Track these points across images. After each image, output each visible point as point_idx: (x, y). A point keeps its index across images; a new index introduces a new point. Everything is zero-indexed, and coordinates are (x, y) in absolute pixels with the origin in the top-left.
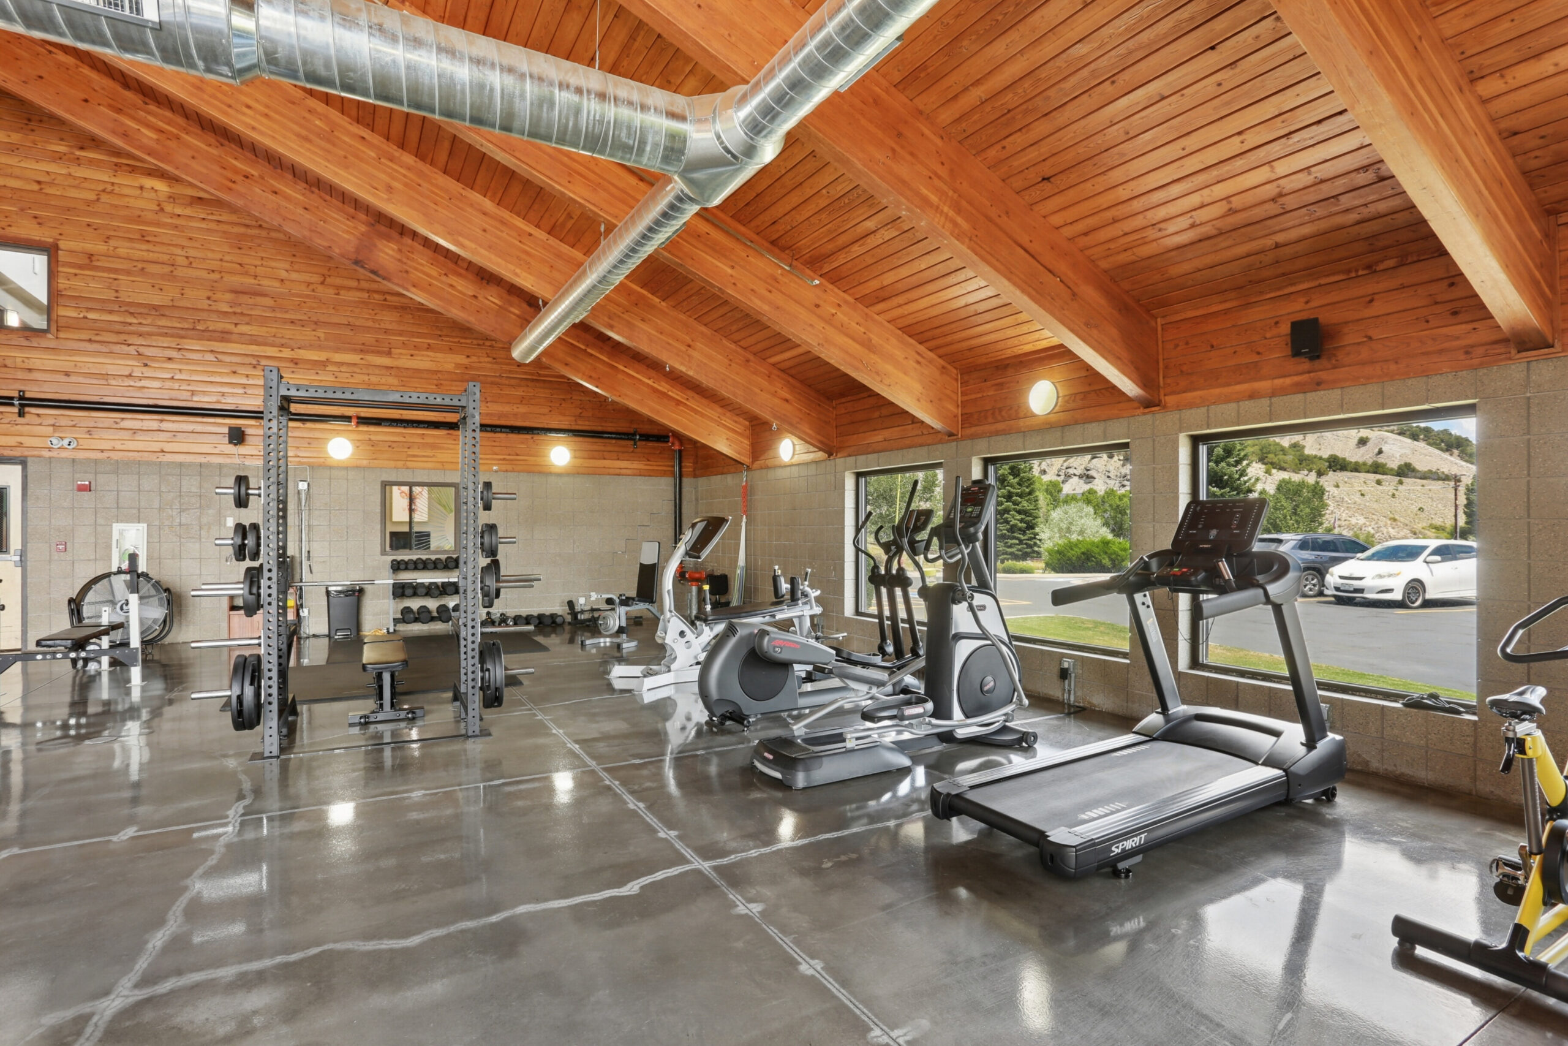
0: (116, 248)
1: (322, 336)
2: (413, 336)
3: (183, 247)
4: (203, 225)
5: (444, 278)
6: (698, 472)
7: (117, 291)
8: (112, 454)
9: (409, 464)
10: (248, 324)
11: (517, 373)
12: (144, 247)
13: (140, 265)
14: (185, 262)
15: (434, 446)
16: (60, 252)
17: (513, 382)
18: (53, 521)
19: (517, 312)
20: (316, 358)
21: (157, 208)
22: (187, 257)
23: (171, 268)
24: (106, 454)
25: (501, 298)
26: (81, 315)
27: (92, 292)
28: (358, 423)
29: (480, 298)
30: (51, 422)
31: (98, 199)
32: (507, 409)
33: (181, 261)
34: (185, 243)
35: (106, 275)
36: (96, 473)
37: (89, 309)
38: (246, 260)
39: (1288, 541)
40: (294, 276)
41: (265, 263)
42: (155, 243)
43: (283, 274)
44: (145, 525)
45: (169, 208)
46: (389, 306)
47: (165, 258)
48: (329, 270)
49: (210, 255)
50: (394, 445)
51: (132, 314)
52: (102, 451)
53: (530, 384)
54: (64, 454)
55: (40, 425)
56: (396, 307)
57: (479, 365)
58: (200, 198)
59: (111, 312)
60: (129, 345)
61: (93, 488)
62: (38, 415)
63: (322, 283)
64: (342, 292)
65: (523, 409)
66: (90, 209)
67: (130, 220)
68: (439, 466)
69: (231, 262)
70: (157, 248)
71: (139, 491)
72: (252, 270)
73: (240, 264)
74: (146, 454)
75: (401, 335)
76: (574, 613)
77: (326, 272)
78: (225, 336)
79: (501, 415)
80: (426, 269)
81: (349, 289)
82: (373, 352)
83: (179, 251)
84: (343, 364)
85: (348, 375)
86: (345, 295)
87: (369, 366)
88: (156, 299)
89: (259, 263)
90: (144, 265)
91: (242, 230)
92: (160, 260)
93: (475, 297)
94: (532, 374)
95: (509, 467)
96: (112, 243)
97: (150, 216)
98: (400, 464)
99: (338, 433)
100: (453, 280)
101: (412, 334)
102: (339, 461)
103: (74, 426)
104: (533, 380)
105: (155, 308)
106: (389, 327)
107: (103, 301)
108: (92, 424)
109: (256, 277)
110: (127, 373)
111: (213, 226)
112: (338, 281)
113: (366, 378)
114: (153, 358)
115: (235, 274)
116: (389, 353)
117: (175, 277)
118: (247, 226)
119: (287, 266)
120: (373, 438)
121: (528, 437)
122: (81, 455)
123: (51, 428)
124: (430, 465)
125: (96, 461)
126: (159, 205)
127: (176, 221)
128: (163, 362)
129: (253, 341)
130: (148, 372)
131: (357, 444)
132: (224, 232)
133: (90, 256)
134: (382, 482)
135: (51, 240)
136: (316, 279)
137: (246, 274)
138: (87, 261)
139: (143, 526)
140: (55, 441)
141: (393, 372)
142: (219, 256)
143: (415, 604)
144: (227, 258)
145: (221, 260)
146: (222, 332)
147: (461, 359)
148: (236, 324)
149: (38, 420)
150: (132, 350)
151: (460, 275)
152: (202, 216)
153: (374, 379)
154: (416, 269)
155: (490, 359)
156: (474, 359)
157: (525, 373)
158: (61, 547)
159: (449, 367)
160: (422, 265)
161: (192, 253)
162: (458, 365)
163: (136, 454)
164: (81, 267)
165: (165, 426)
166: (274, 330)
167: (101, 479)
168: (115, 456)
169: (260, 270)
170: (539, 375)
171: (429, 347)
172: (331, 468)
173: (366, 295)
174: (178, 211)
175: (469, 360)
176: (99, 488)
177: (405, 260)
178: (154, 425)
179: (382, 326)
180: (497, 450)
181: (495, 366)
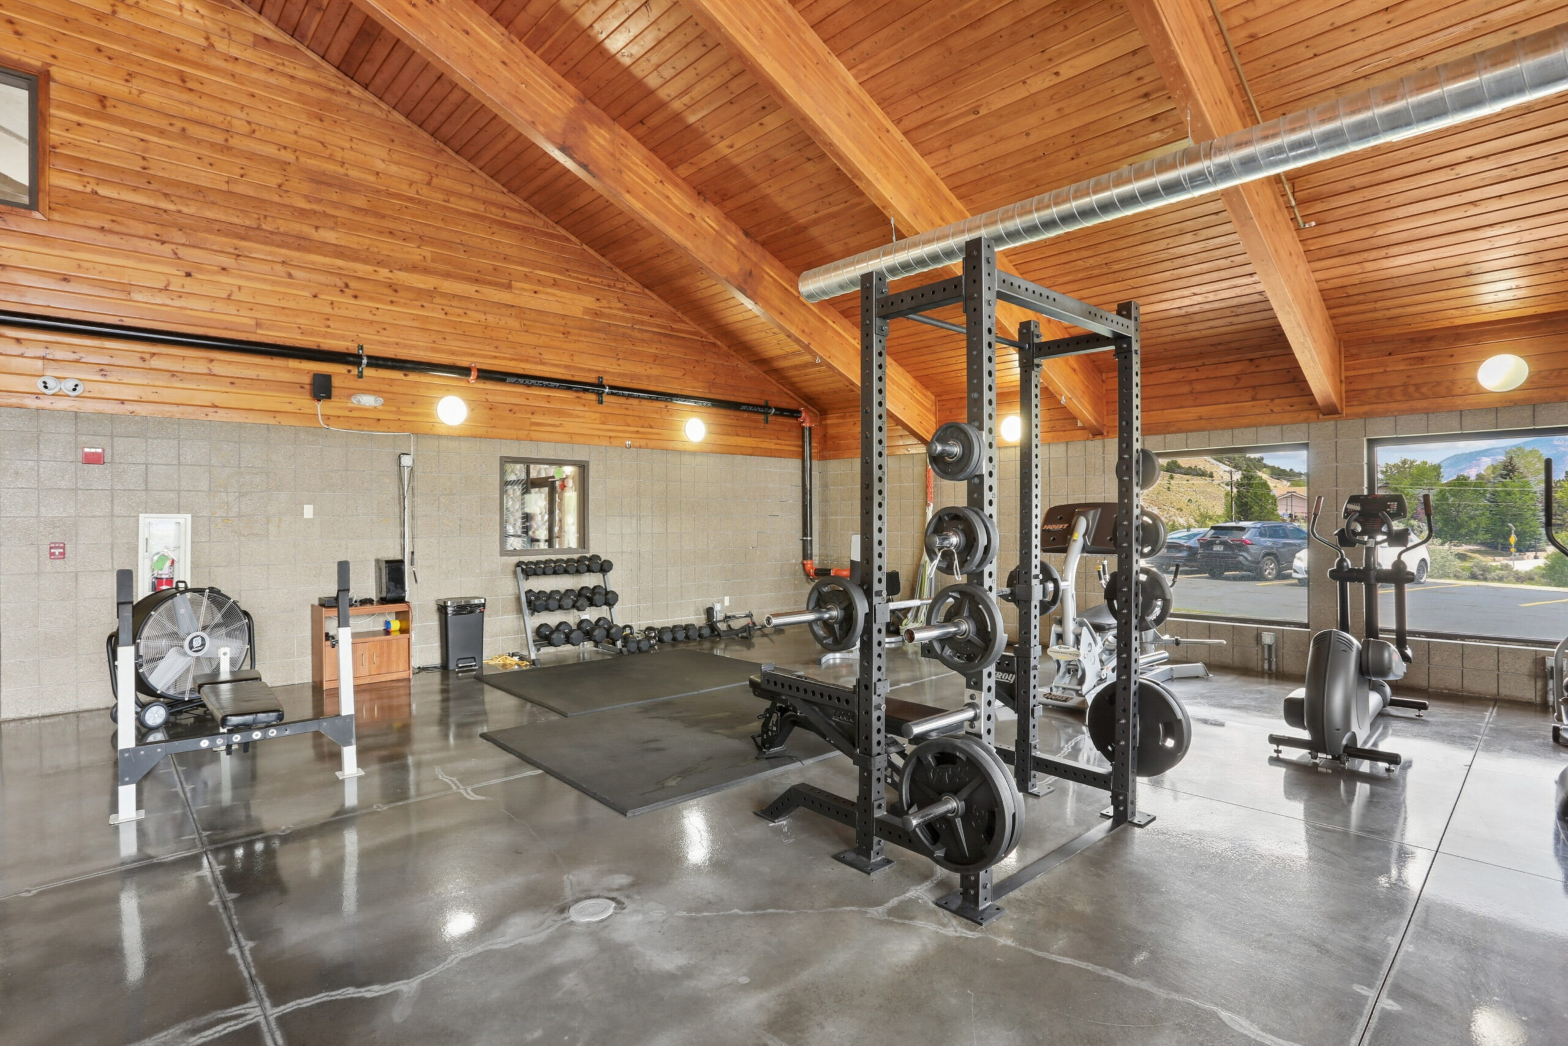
0: (141, 92)
1: (429, 255)
2: (536, 267)
3: (242, 107)
4: (272, 79)
5: (659, 186)
6: (826, 453)
7: (144, 158)
8: (138, 409)
9: (534, 435)
10: (332, 229)
11: (649, 324)
12: (185, 96)
13: (179, 124)
14: (246, 129)
15: (560, 413)
16: (52, 84)
17: (646, 336)
18: (43, 510)
19: (733, 241)
20: (422, 286)
21: (204, 43)
22: (249, 123)
23: (226, 135)
24: (129, 407)
25: (718, 221)
26: (88, 189)
27: (106, 155)
28: (478, 377)
29: (697, 218)
30: (41, 352)
31: (114, 12)
32: (639, 369)
33: (240, 126)
34: (246, 100)
35: (126, 131)
36: (112, 436)
37: (100, 181)
38: (329, 138)
39: (1249, 528)
40: (394, 169)
41: (354, 146)
42: (201, 95)
43: (380, 166)
44: (189, 516)
45: (221, 45)
46: (509, 226)
47: (217, 119)
48: (437, 167)
49: (281, 123)
50: (515, 408)
51: (166, 195)
52: (123, 402)
53: (664, 340)
54: (61, 404)
55: (22, 356)
56: (516, 227)
57: (608, 311)
58: (266, 39)
59: (135, 189)
60: (163, 243)
61: (108, 458)
62: (18, 340)
63: (429, 184)
64: (452, 199)
65: (656, 371)
66: (102, 25)
67: (163, 54)
68: (566, 438)
69: (311, 138)
70: (205, 102)
71: (180, 464)
72: (339, 154)
73: (322, 143)
74: (190, 409)
75: (522, 264)
76: (712, 625)
77: (432, 169)
78: (302, 243)
79: (633, 377)
80: (641, 172)
81: (461, 196)
82: (490, 283)
83: (237, 112)
84: (454, 296)
85: (461, 312)
86: (455, 203)
87: (486, 302)
88: (204, 177)
89: (347, 145)
90: (186, 125)
91: (322, 94)
92: (210, 121)
93: (692, 216)
94: (665, 328)
95: (643, 443)
96: (136, 84)
97: (192, 54)
98: (524, 433)
99: (448, 389)
100: (669, 190)
101: (536, 265)
102: (450, 427)
103: (77, 361)
104: (666, 335)
105: (199, 190)
106: (509, 252)
107: (123, 171)
108: (106, 360)
109: (343, 164)
110: (161, 286)
111: (285, 82)
112: (448, 183)
113: (482, 317)
114: (199, 266)
115: (315, 156)
116: (509, 287)
117: (229, 149)
118: (332, 90)
119: (384, 154)
120: (491, 398)
121: (661, 404)
122: (89, 406)
123: (40, 363)
124: (556, 437)
125: (112, 417)
126: (207, 38)
127: (229, 66)
128: (215, 273)
129: (339, 252)
130: (190, 285)
131: (472, 405)
132: (300, 94)
133: (102, 99)
134: (501, 458)
135: (38, 64)
136: (419, 176)
137: (331, 158)
138: (97, 106)
139: (186, 519)
140: (51, 383)
141: (514, 311)
142: (292, 127)
143: (553, 619)
144: (304, 131)
145: (296, 133)
146: (298, 237)
147: (587, 301)
148: (317, 228)
149: (16, 349)
150: (167, 249)
151: (676, 185)
152: (270, 65)
153: (491, 319)
154: (630, 169)
155: (621, 305)
156: (604, 303)
157: (658, 326)
158: (57, 551)
159: (577, 312)
160: (637, 165)
161: (255, 117)
162: (587, 311)
163: (174, 409)
164: (87, 113)
165: (217, 369)
166: (367, 241)
167: (121, 445)
168: (141, 410)
169: (349, 155)
170: (672, 329)
171: (555, 284)
172: (439, 437)
173: (482, 207)
174: (235, 52)
175: (598, 304)
176: (116, 458)
177: (617, 155)
178: (202, 367)
179: (501, 249)
180: (629, 420)
181: (627, 315)
